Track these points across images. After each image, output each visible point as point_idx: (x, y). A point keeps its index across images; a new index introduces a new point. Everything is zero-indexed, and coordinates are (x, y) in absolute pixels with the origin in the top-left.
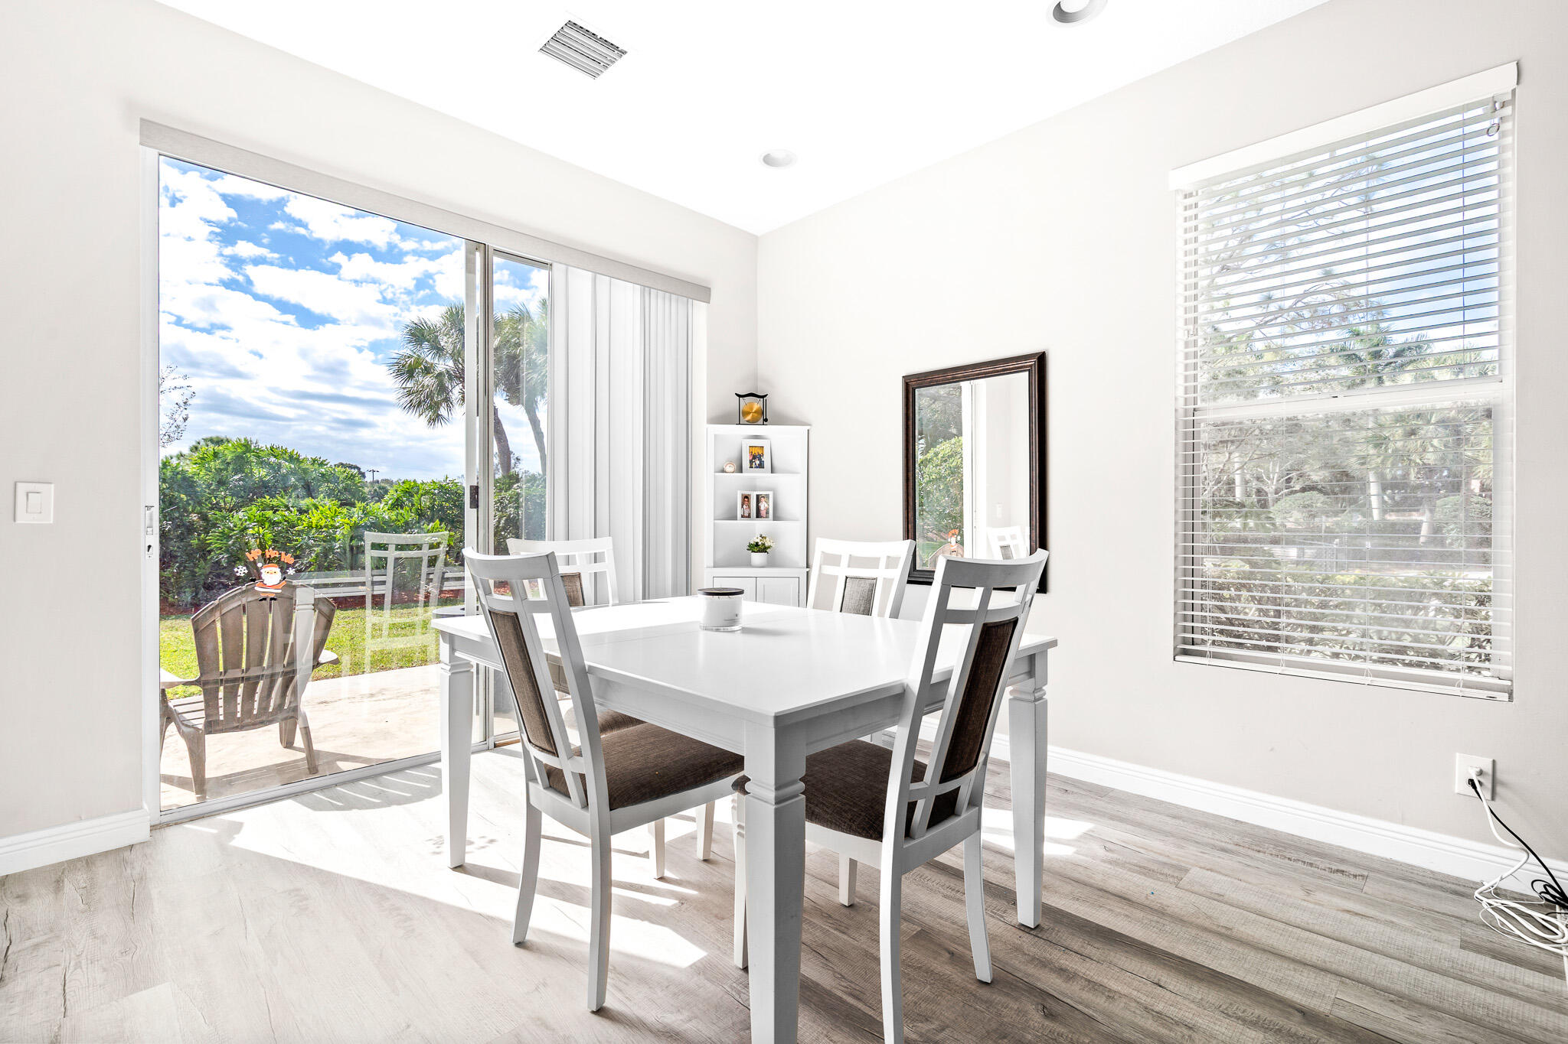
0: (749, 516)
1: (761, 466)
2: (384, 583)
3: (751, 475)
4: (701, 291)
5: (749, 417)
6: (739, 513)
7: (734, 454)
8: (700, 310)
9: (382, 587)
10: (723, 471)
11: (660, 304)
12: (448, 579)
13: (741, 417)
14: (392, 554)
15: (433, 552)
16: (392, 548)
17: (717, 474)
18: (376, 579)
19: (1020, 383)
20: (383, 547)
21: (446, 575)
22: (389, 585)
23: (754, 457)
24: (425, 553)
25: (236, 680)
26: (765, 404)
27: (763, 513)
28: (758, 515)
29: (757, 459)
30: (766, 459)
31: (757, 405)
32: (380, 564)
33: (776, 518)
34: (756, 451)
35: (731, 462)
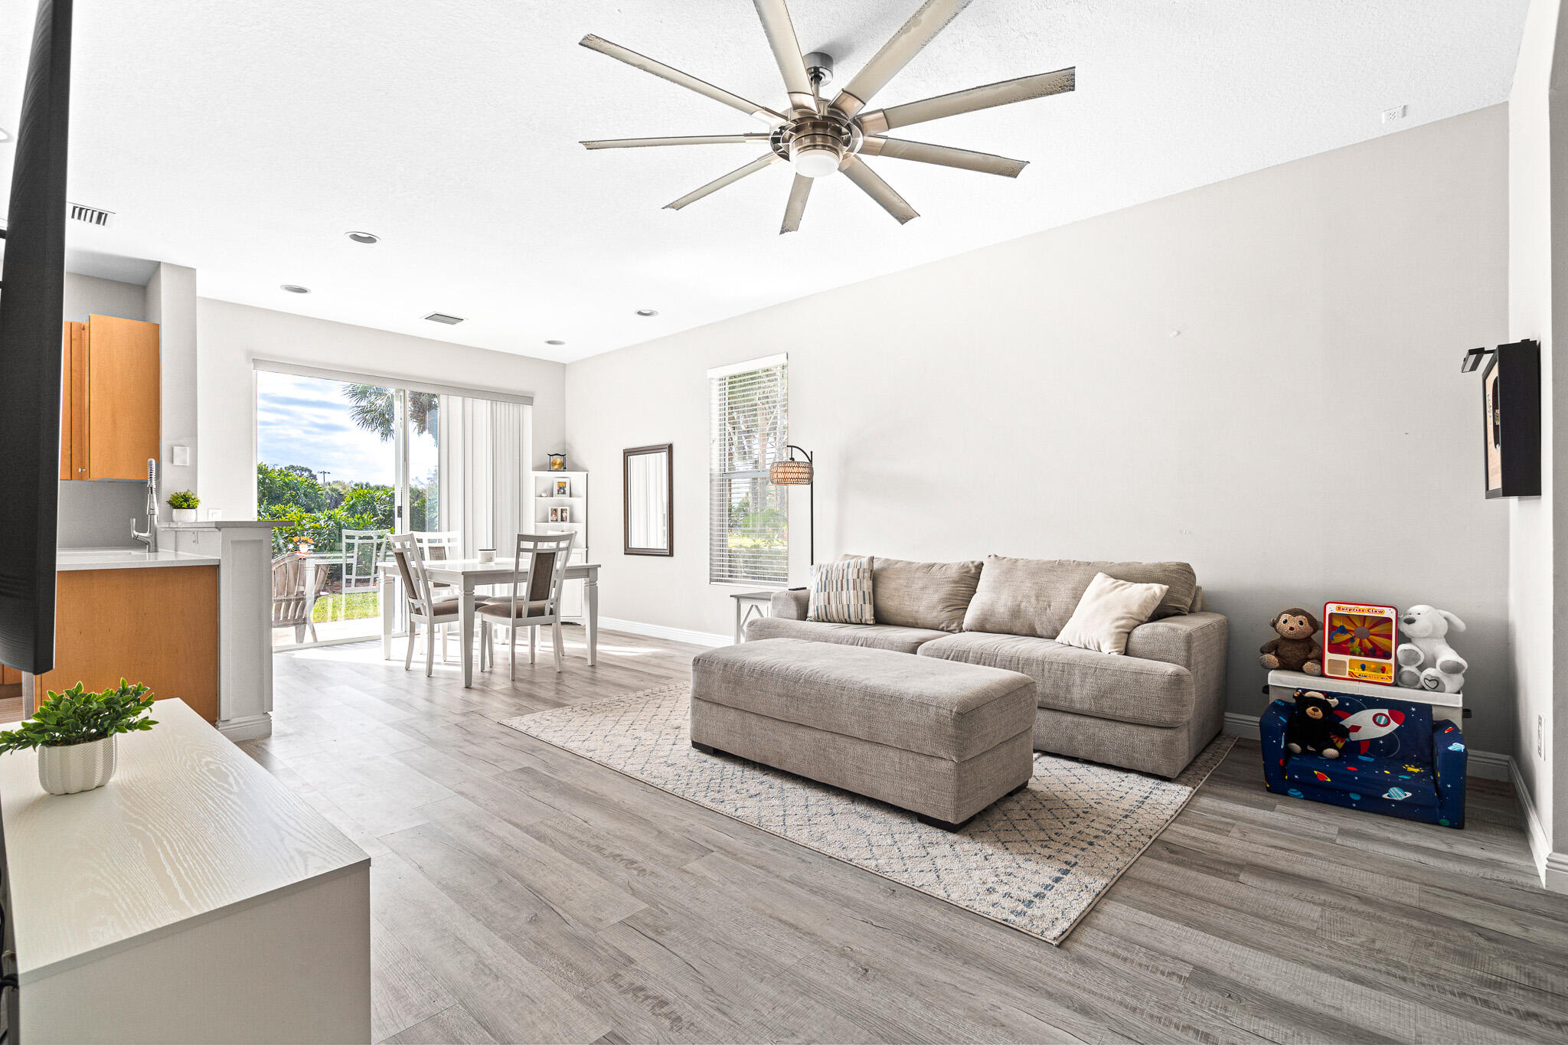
0: (557, 520)
1: (564, 493)
2: (352, 557)
3: (557, 498)
4: (528, 400)
5: (556, 467)
6: (550, 519)
7: (549, 486)
8: (528, 411)
9: (352, 559)
10: (541, 496)
11: (502, 408)
12: (388, 556)
13: (550, 467)
14: (356, 542)
15: (379, 541)
16: (357, 538)
17: (537, 498)
18: (348, 555)
19: (664, 455)
20: (353, 537)
21: (388, 554)
22: (356, 557)
23: (560, 488)
24: (376, 541)
25: (281, 601)
26: (564, 459)
27: (565, 519)
28: (562, 520)
29: (562, 489)
30: (567, 490)
31: (559, 460)
32: (350, 547)
33: (572, 521)
34: (561, 485)
35: (545, 491)
